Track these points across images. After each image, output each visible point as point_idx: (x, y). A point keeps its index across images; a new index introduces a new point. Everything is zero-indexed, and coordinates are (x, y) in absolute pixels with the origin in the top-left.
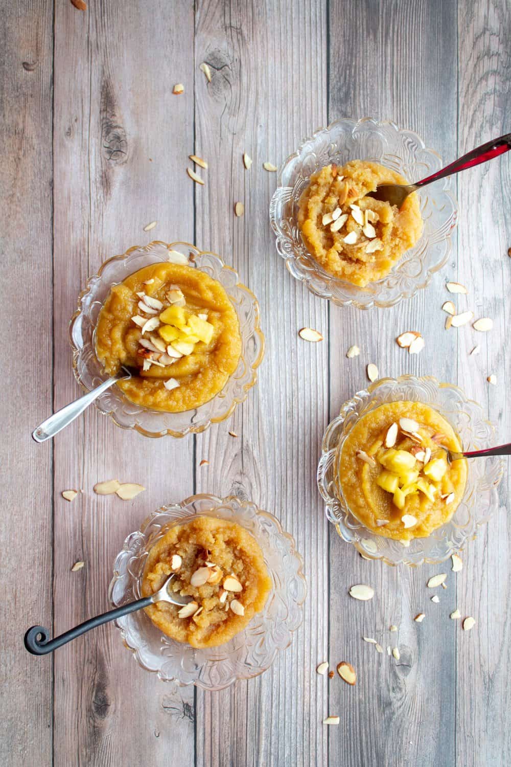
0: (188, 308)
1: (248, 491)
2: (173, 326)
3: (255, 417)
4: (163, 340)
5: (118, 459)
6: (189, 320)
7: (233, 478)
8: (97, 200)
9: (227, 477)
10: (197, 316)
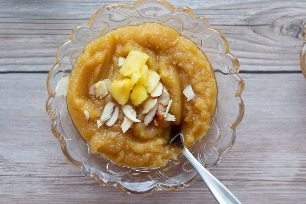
0: (112, 76)
1: (290, 20)
2: (131, 91)
3: (218, 12)
4: (145, 102)
5: (258, 147)
6: (125, 75)
7: (277, 35)
8: (3, 168)
9: (277, 41)
10: (121, 67)
